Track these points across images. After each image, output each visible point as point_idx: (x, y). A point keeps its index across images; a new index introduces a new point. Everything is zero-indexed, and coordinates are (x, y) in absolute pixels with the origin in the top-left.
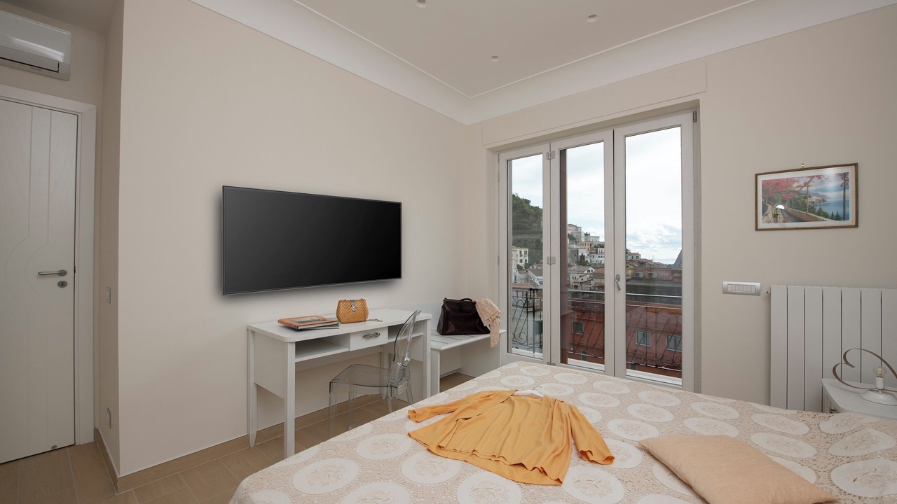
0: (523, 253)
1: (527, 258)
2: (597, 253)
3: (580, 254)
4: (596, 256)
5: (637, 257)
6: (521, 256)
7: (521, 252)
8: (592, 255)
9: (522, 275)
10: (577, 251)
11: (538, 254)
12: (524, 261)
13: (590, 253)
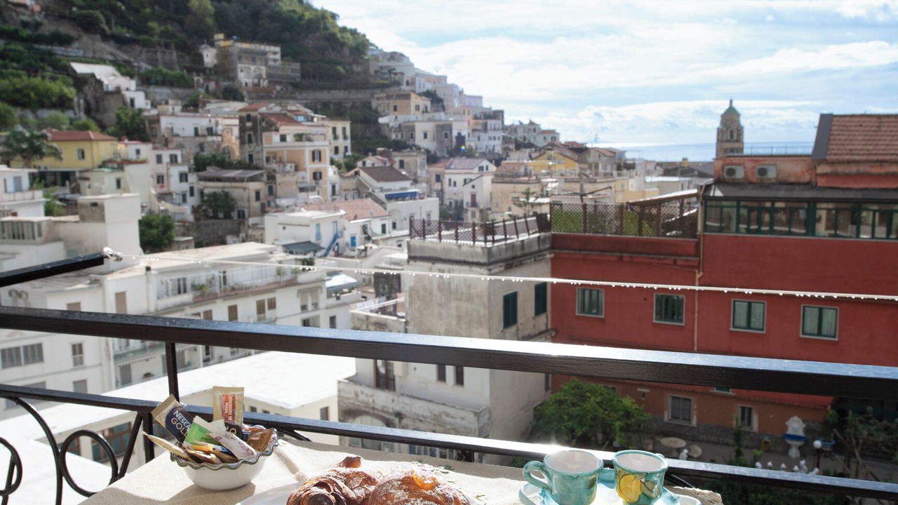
0: (339, 132)
1: (348, 143)
2: (485, 129)
3: (455, 133)
4: (484, 136)
5: (554, 138)
6: (336, 138)
7: (334, 130)
8: (477, 134)
9: (347, 181)
10: (450, 127)
11: (368, 134)
12: (341, 150)
13: (474, 130)
